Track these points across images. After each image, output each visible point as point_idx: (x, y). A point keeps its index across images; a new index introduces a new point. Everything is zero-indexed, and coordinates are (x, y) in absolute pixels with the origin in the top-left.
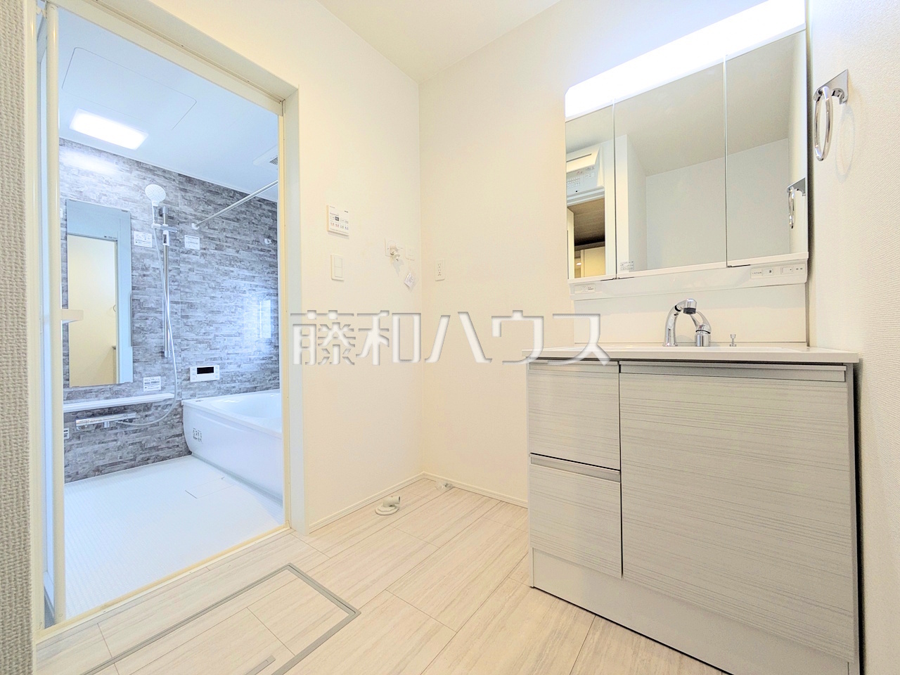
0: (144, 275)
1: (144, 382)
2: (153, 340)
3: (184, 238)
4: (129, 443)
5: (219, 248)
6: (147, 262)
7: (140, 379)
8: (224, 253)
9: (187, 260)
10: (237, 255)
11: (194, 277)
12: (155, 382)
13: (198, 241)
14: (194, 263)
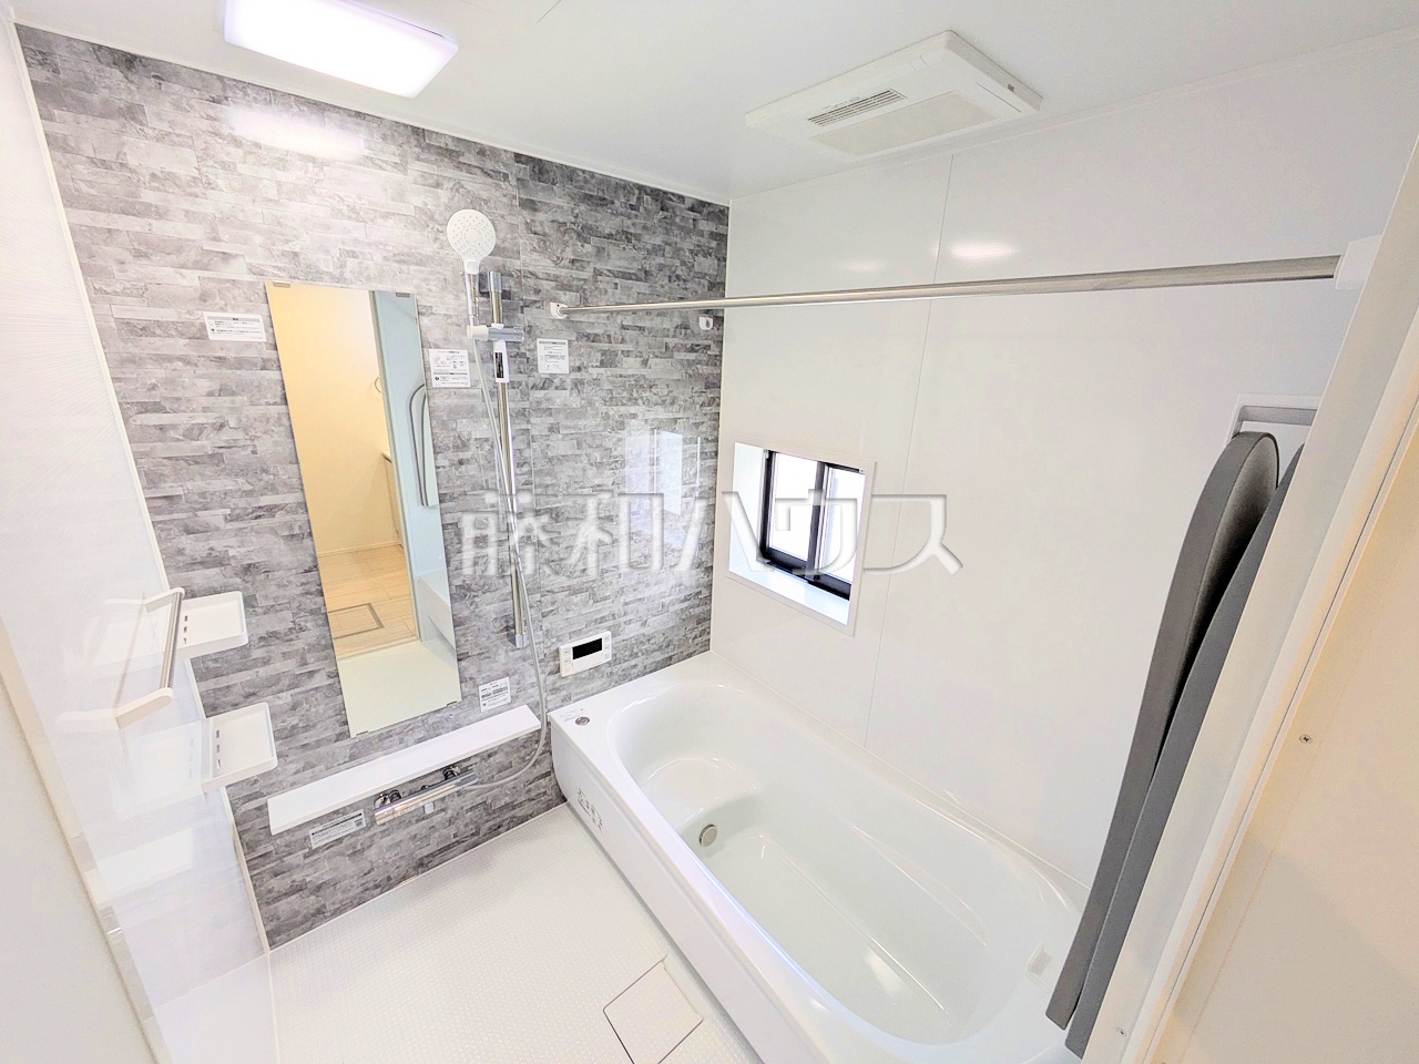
0: (461, 463)
1: (481, 694)
2: (488, 607)
3: (535, 349)
4: (465, 809)
5: (608, 361)
6: (464, 426)
7: (474, 691)
8: (618, 371)
9: (543, 406)
10: (644, 371)
11: (561, 446)
12: (500, 690)
13: (564, 349)
14: (558, 411)
